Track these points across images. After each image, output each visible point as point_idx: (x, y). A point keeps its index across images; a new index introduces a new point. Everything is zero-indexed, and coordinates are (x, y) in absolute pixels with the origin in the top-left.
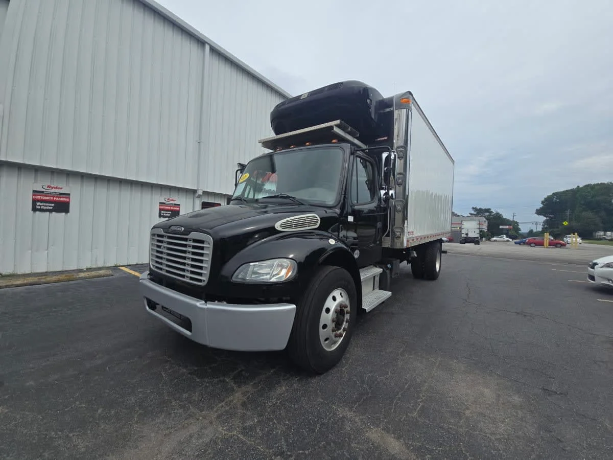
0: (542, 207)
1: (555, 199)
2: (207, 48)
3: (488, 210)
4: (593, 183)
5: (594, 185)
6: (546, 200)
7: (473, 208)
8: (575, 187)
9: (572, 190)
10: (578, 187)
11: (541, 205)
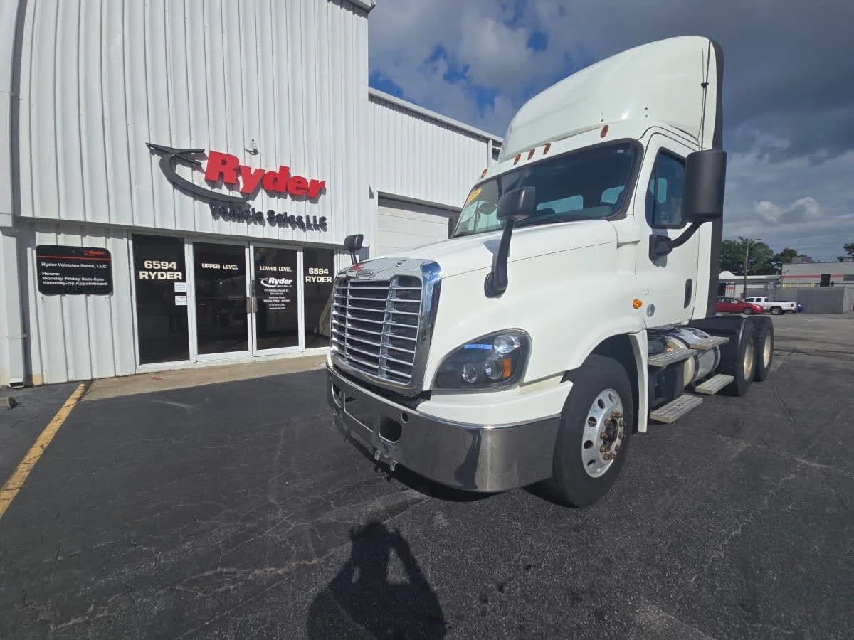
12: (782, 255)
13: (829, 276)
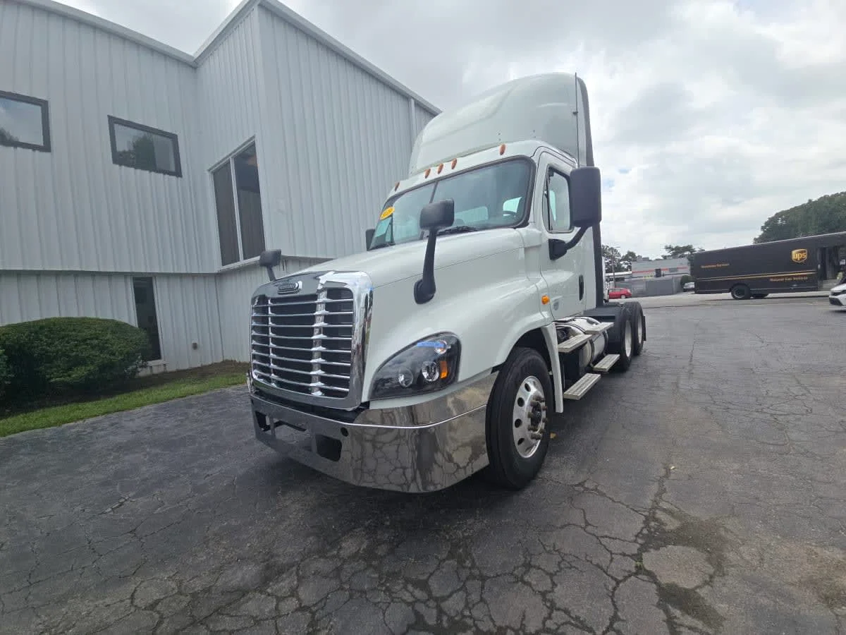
0: (763, 235)
1: (780, 222)
2: (413, 101)
3: (689, 248)
4: (830, 195)
5: (832, 196)
6: (767, 224)
7: (667, 248)
8: (806, 202)
9: (803, 206)
10: (810, 201)
11: (761, 232)
12: (627, 256)
13: (660, 270)
